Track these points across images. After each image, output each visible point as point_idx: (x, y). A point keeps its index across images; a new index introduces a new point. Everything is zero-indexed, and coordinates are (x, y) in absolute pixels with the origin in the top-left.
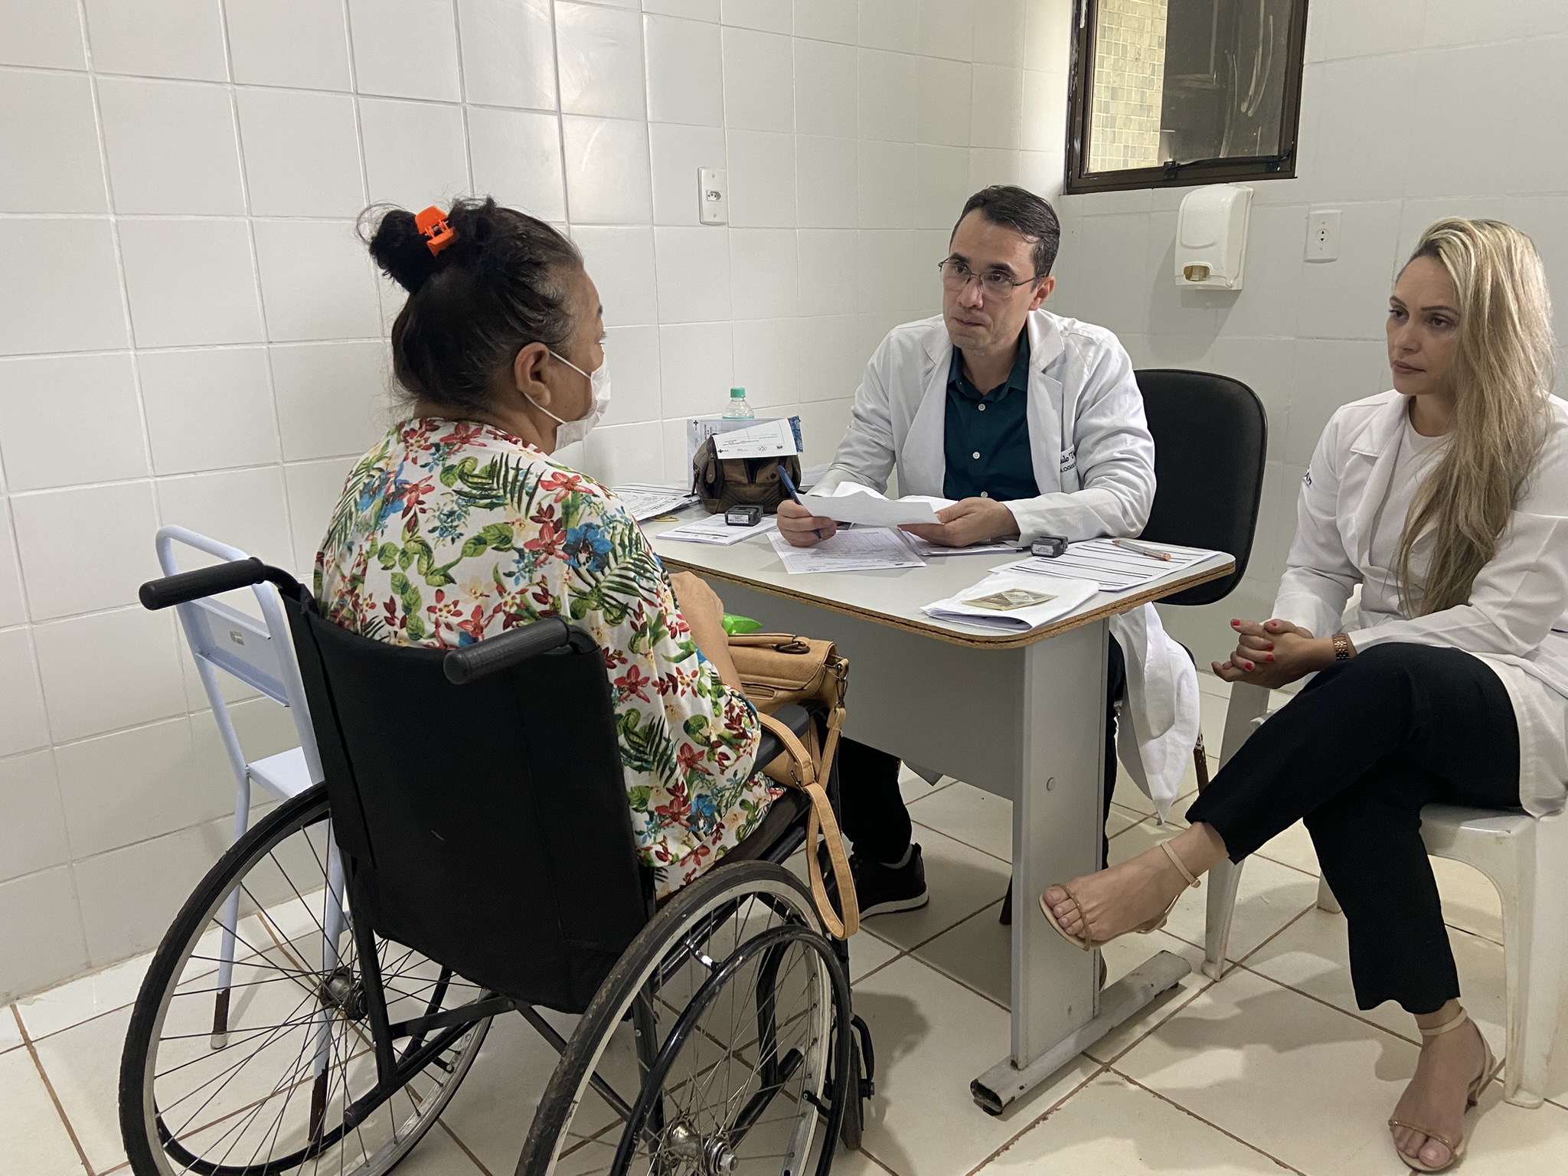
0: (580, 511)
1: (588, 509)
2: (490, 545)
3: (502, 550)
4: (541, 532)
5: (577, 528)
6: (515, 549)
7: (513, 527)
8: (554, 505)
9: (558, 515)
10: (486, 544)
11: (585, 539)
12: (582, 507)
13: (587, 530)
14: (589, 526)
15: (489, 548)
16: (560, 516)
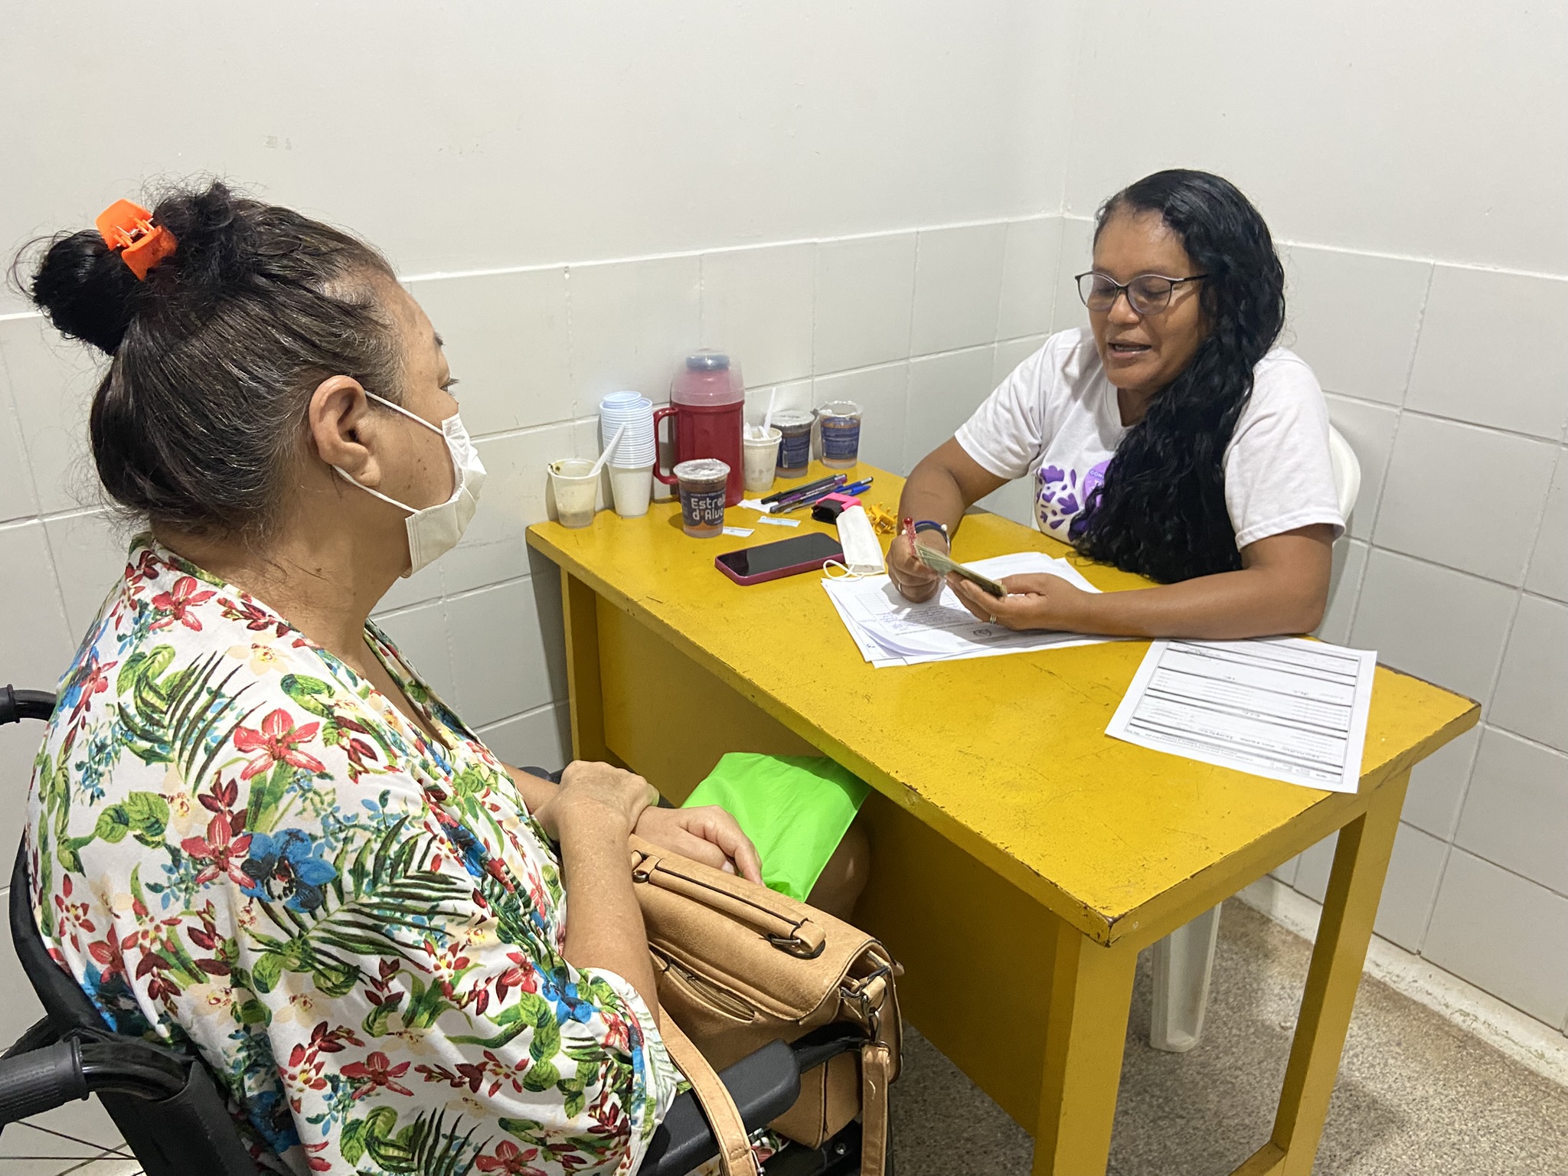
0: (283, 804)
1: (299, 802)
2: (133, 829)
3: (147, 843)
4: (211, 827)
5: (271, 835)
6: (168, 847)
7: (170, 806)
8: (240, 782)
9: (241, 804)
10: (127, 824)
11: (283, 858)
12: (286, 799)
13: (288, 843)
14: (294, 835)
15: (130, 834)
16: (245, 806)
